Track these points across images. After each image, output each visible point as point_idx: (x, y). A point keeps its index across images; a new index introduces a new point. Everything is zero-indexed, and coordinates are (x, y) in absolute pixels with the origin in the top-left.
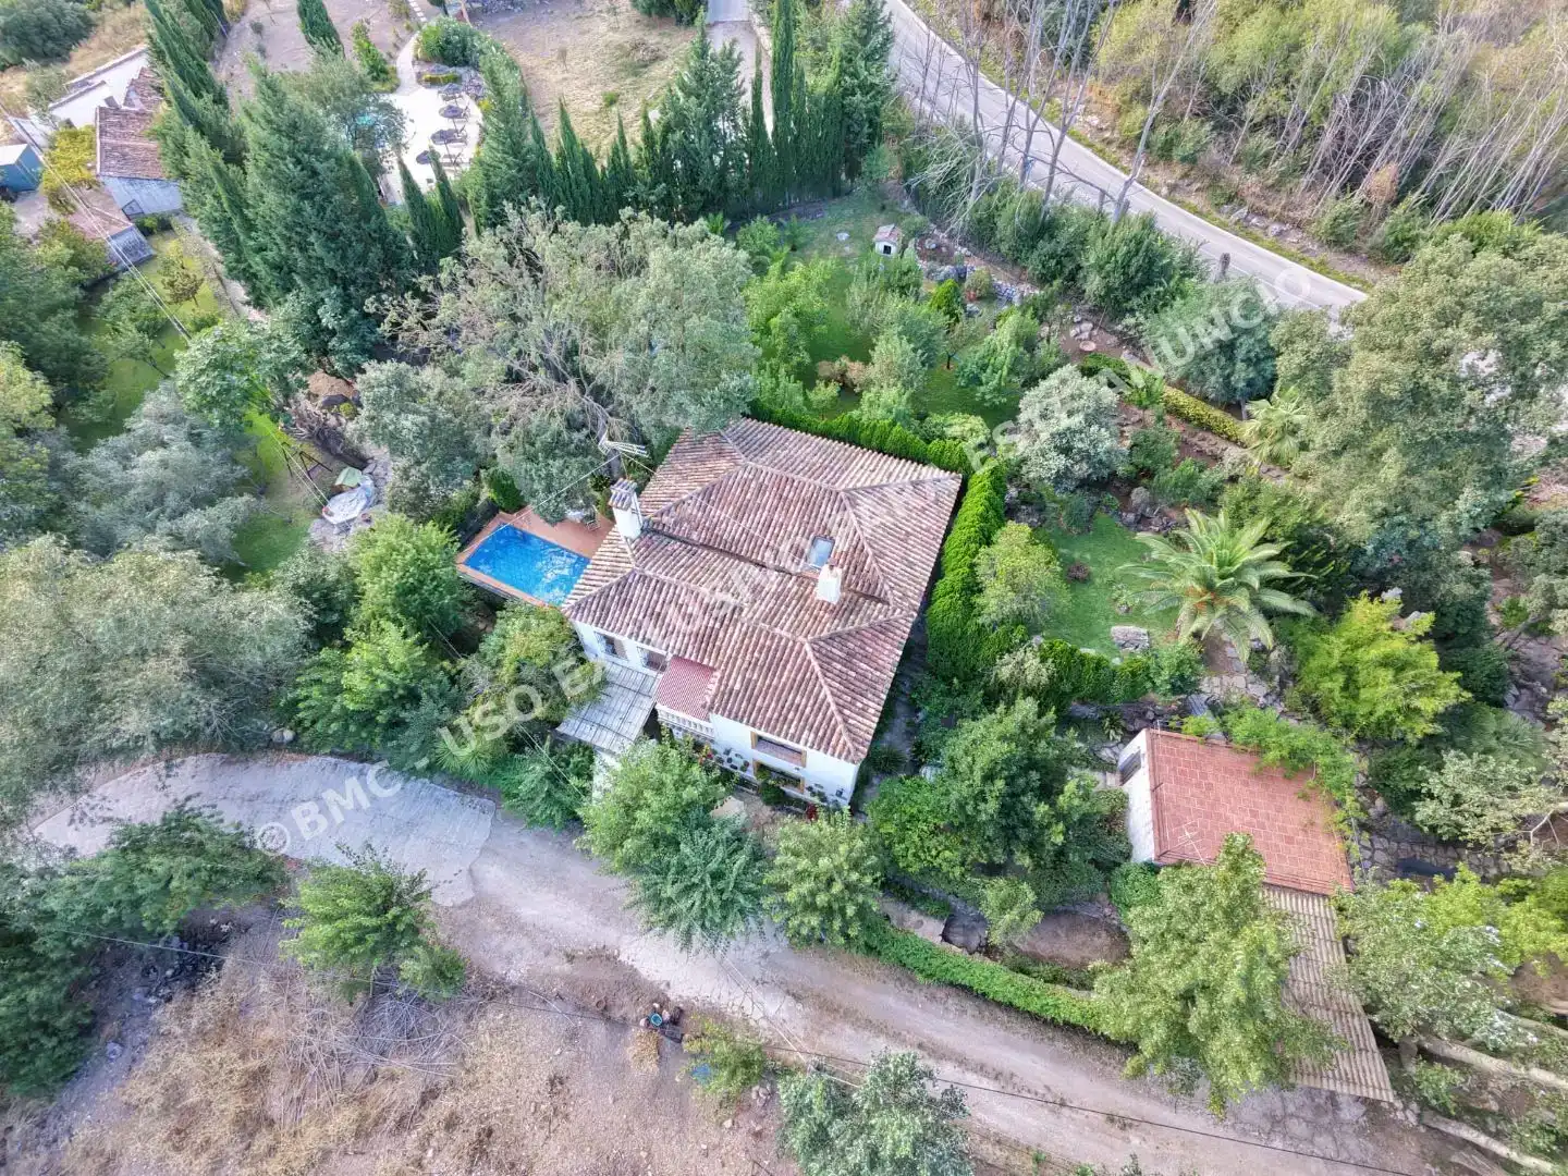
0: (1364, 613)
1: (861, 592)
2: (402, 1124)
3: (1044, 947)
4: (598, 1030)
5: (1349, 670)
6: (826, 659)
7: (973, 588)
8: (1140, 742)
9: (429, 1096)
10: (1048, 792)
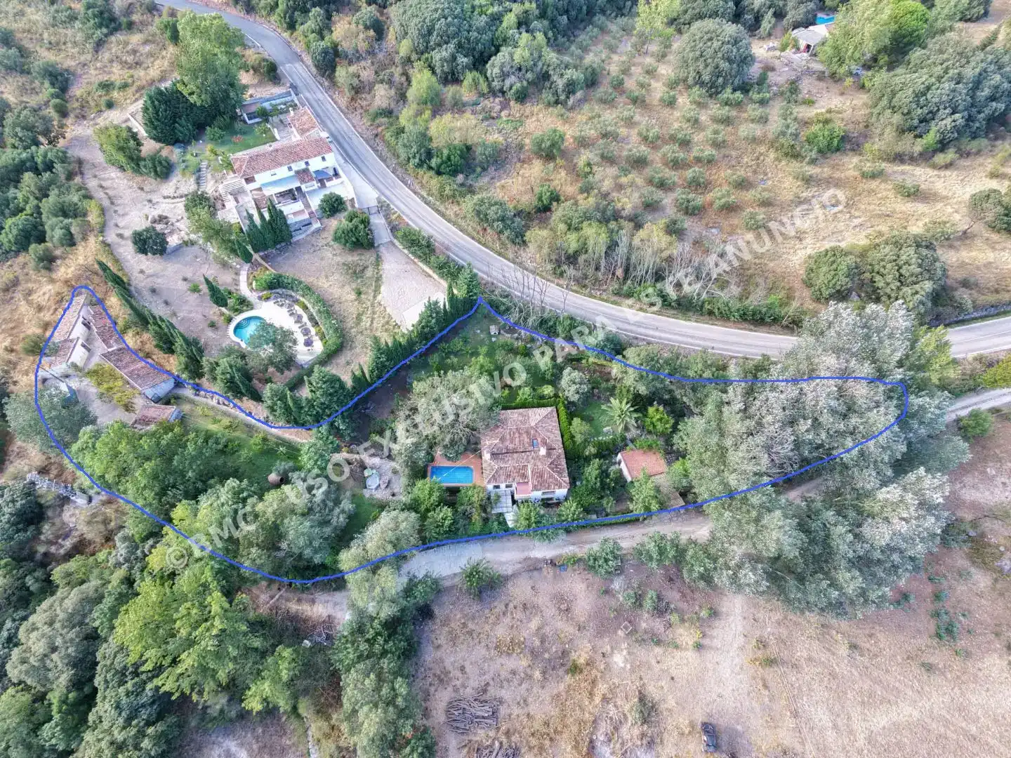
0: (651, 410)
1: (550, 449)
2: (504, 614)
3: (618, 509)
4: (536, 573)
5: (652, 423)
6: (552, 469)
7: (572, 437)
8: (619, 456)
9: (507, 606)
10: (608, 476)
